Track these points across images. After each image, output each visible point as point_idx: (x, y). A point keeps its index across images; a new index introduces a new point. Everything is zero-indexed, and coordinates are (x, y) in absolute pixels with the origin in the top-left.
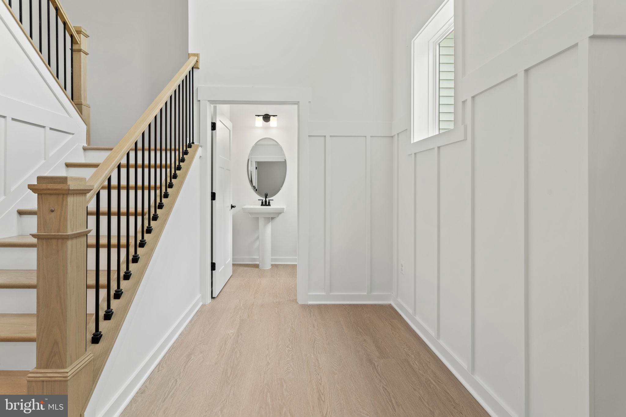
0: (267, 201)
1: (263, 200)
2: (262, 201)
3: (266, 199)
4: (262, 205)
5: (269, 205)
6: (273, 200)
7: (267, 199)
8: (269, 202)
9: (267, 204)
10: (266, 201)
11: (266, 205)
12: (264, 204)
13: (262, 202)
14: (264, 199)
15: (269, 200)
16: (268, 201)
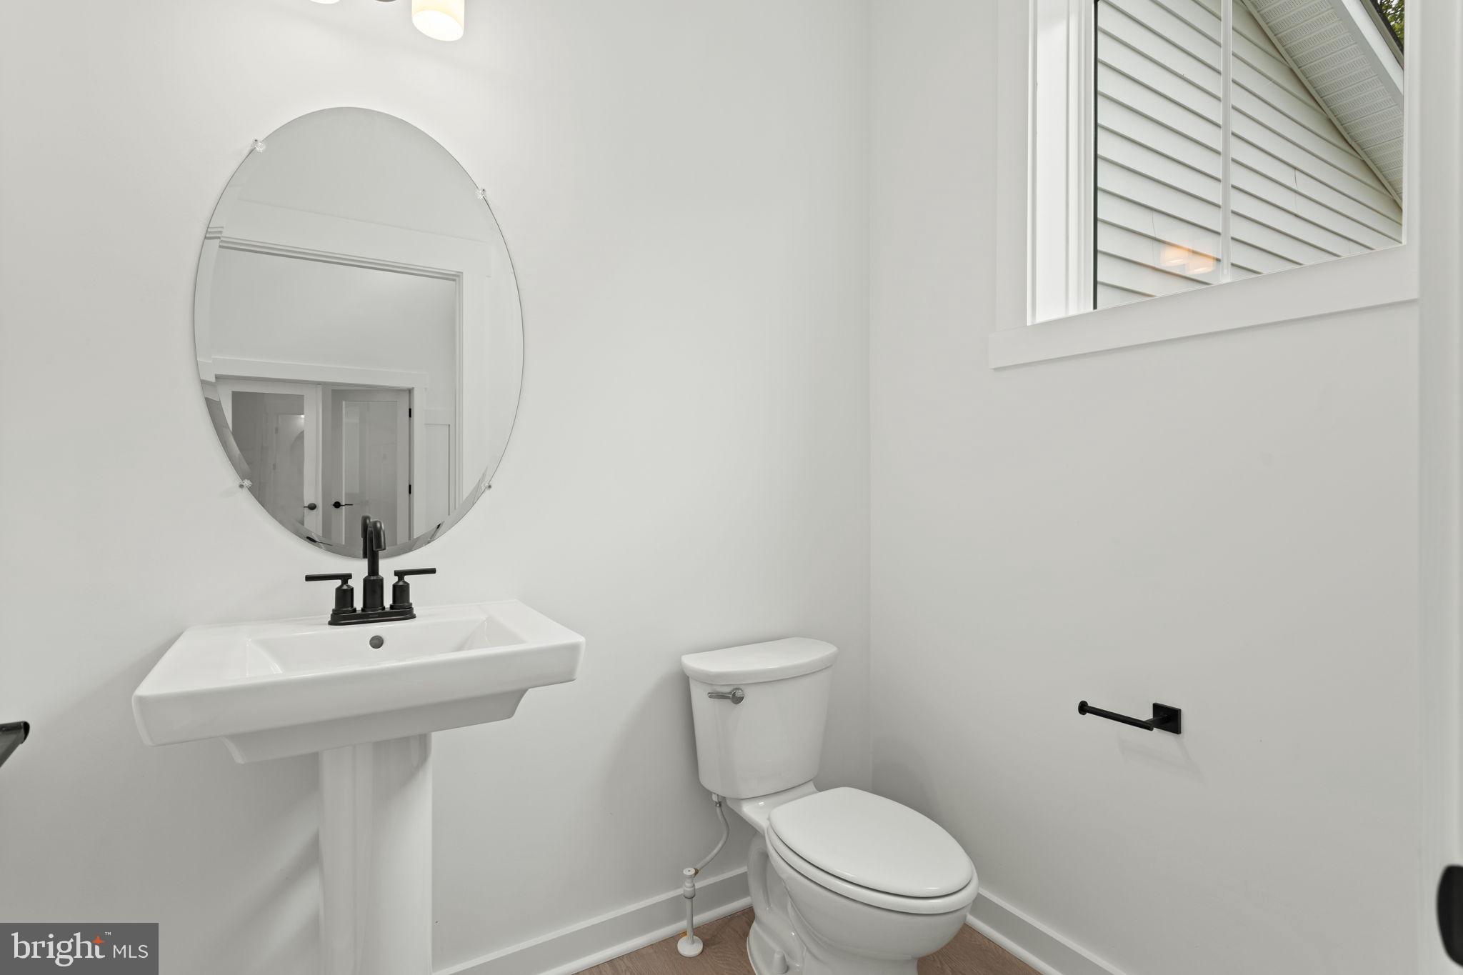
0: (380, 583)
1: (345, 578)
2: (338, 583)
3: (373, 569)
4: (343, 614)
5: (402, 609)
6: (433, 571)
7: (387, 569)
8: (401, 591)
9: (388, 601)
10: (373, 585)
11: (373, 611)
12: (358, 604)
13: (344, 596)
14: (358, 569)
15: (400, 574)
16: (389, 581)
